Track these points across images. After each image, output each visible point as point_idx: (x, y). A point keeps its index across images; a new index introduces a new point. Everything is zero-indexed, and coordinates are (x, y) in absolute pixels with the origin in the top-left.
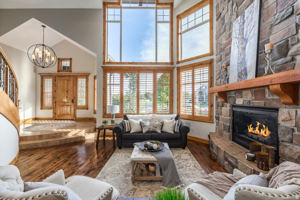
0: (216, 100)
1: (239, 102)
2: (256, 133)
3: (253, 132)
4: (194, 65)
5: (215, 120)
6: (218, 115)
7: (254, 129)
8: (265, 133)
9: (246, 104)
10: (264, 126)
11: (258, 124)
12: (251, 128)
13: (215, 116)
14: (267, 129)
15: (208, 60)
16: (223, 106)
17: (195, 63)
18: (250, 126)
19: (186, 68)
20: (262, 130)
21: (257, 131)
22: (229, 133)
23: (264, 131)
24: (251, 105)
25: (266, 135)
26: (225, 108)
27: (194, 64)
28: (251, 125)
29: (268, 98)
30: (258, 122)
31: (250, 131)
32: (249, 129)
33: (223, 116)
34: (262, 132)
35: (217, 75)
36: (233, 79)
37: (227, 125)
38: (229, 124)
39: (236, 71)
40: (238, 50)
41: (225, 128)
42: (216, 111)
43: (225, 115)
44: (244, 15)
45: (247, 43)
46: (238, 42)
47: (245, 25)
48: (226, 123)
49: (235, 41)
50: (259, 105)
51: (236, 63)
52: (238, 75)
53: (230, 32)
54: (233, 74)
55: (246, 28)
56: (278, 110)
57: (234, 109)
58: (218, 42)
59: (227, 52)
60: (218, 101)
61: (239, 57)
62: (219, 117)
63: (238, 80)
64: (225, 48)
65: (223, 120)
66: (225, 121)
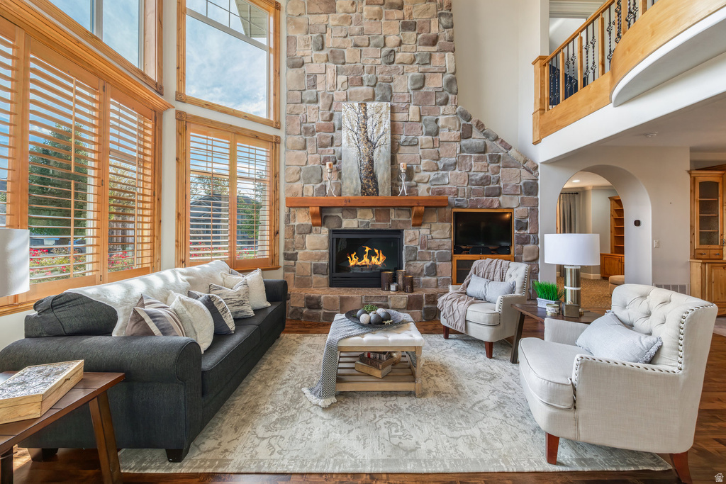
0: (286, 221)
1: (349, 223)
2: (364, 264)
3: (359, 263)
5: (282, 262)
6: (294, 249)
7: (361, 259)
8: (379, 259)
9: (361, 228)
10: (376, 251)
11: (367, 249)
12: (354, 259)
13: (285, 254)
14: (381, 254)
15: (272, 136)
16: (310, 232)
18: (353, 256)
20: (373, 258)
21: (366, 260)
22: (325, 277)
23: (377, 258)
24: (371, 228)
25: (379, 263)
26: (316, 235)
28: (355, 253)
29: (393, 219)
30: (367, 248)
31: (352, 263)
32: (350, 261)
33: (306, 251)
34: (374, 260)
35: (293, 173)
36: (353, 191)
37: (322, 264)
38: (325, 261)
39: (356, 179)
40: (358, 149)
41: (317, 270)
42: (286, 242)
43: (318, 247)
44: (365, 108)
45: (374, 148)
46: (356, 139)
47: (369, 122)
48: (319, 260)
49: (350, 135)
50: (383, 228)
51: (356, 168)
52: (362, 186)
53: (331, 112)
54: (352, 182)
55: (371, 127)
56: (400, 232)
57: (336, 236)
58: (295, 110)
59: (324, 141)
60: (292, 223)
61: (361, 161)
62: (297, 253)
63: (363, 194)
64: (317, 132)
65: (310, 257)
66: (317, 257)
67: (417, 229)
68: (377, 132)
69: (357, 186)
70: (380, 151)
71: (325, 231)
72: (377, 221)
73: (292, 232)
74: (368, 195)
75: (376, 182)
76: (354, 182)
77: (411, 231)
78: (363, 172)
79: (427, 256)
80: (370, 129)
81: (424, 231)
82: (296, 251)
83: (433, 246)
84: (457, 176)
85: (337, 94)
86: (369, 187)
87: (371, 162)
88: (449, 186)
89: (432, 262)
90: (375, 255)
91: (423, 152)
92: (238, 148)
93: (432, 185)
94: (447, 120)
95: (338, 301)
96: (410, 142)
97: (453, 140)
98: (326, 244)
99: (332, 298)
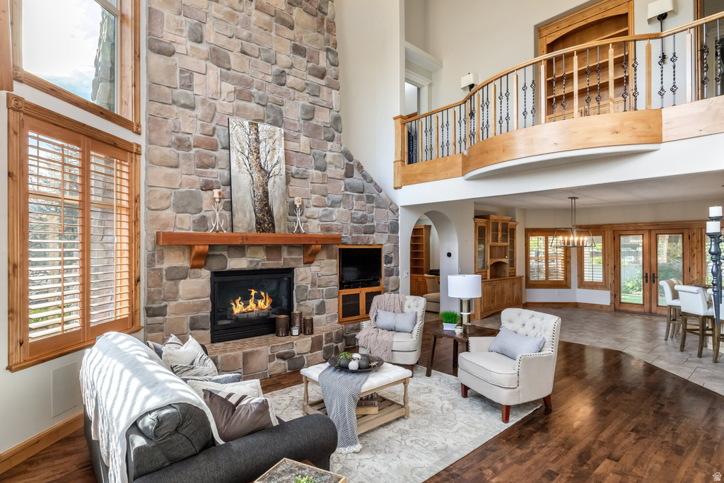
0: (150, 264)
1: (237, 263)
2: (250, 310)
3: (244, 310)
4: (92, 133)
5: (142, 319)
6: (162, 301)
7: (246, 305)
8: (265, 303)
10: (263, 294)
11: (253, 292)
12: (239, 305)
13: (147, 309)
14: (267, 296)
15: (131, 144)
16: (185, 278)
18: (237, 301)
20: (259, 302)
21: (252, 305)
22: (205, 331)
23: (263, 301)
24: (261, 267)
25: (265, 307)
26: (194, 280)
28: (240, 298)
29: (286, 257)
30: (253, 290)
31: (236, 311)
32: (234, 308)
33: (180, 301)
34: (261, 303)
35: (161, 198)
36: (246, 226)
37: (203, 316)
38: (207, 312)
39: (250, 213)
40: (250, 177)
41: (196, 325)
42: (149, 292)
43: (198, 295)
44: (257, 129)
45: (269, 178)
46: (248, 164)
47: (262, 146)
48: (198, 311)
49: (240, 158)
50: (275, 267)
51: (249, 198)
52: (256, 220)
53: (213, 125)
54: (245, 216)
55: (264, 153)
56: (290, 271)
57: (218, 279)
58: (162, 112)
59: (205, 161)
60: (157, 266)
61: (254, 191)
62: (166, 306)
63: (258, 230)
64: (195, 147)
65: (186, 309)
66: (195, 308)
67: (307, 266)
68: (271, 160)
69: (251, 220)
70: (275, 182)
71: (206, 274)
72: (268, 259)
73: (158, 277)
74: (263, 231)
75: (272, 216)
76: (248, 215)
77: (302, 269)
78: (257, 204)
79: (317, 293)
80: (262, 155)
81: (314, 268)
82: (164, 303)
83: (323, 283)
84: (343, 213)
85: (222, 105)
86: (265, 221)
87: (266, 193)
88: (335, 223)
89: (321, 299)
90: (261, 298)
91: (313, 187)
92: (93, 160)
93: (321, 221)
94: (334, 157)
95: (241, 359)
96: (302, 175)
97: (339, 177)
98: (209, 290)
99: (233, 356)
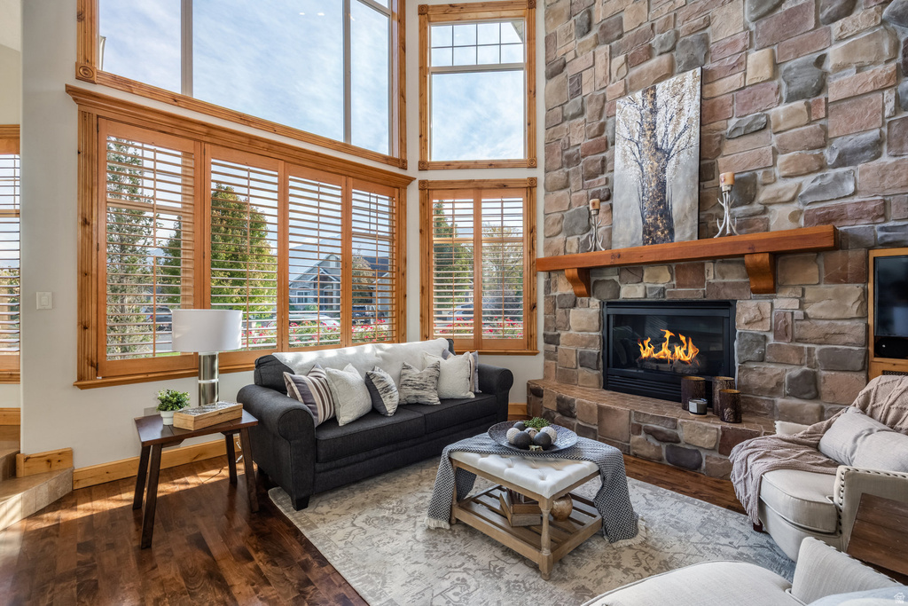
0: (545, 291)
1: (632, 291)
2: (662, 357)
3: (654, 355)
4: (480, 185)
5: (541, 345)
6: (556, 330)
7: (657, 350)
8: (686, 353)
9: (651, 298)
10: (683, 338)
11: (668, 335)
12: (647, 348)
13: (545, 335)
14: (690, 343)
15: (524, 180)
16: (575, 305)
17: (484, 181)
18: (646, 343)
19: (455, 189)
20: (677, 349)
21: (665, 351)
22: (596, 372)
23: (684, 349)
24: (667, 298)
25: (687, 359)
26: (582, 310)
27: (480, 181)
28: (649, 340)
29: (712, 281)
30: (667, 331)
31: (645, 354)
32: (642, 351)
33: (571, 332)
34: (679, 352)
35: (553, 224)
36: (628, 238)
37: (590, 353)
38: (595, 349)
39: (636, 220)
40: (639, 169)
41: (583, 362)
42: (545, 319)
43: (584, 327)
44: (654, 96)
45: (667, 160)
46: (637, 153)
47: (660, 117)
48: (587, 347)
49: (627, 148)
50: (690, 298)
51: (635, 200)
52: (644, 228)
53: (602, 120)
54: (628, 225)
55: (663, 124)
56: (729, 305)
57: (612, 311)
58: (555, 136)
59: (591, 169)
60: (553, 294)
61: (643, 188)
62: (559, 335)
63: (645, 242)
64: (583, 157)
65: (575, 341)
66: (584, 342)
67: (765, 298)
68: (674, 130)
69: (636, 230)
70: (678, 162)
71: (595, 302)
72: (679, 285)
73: (553, 304)
74: (654, 242)
75: (670, 219)
76: (632, 223)
77: (752, 304)
78: (646, 205)
79: (792, 354)
80: (660, 130)
81: (785, 302)
82: (559, 331)
83: (811, 334)
84: (883, 172)
85: (611, 90)
86: (657, 228)
87: (662, 185)
88: (856, 199)
89: (805, 368)
90: (681, 344)
91: (780, 141)
92: (484, 206)
93: (806, 204)
94: (849, 51)
95: (596, 412)
96: (748, 127)
98: (597, 324)
99: (588, 406)
